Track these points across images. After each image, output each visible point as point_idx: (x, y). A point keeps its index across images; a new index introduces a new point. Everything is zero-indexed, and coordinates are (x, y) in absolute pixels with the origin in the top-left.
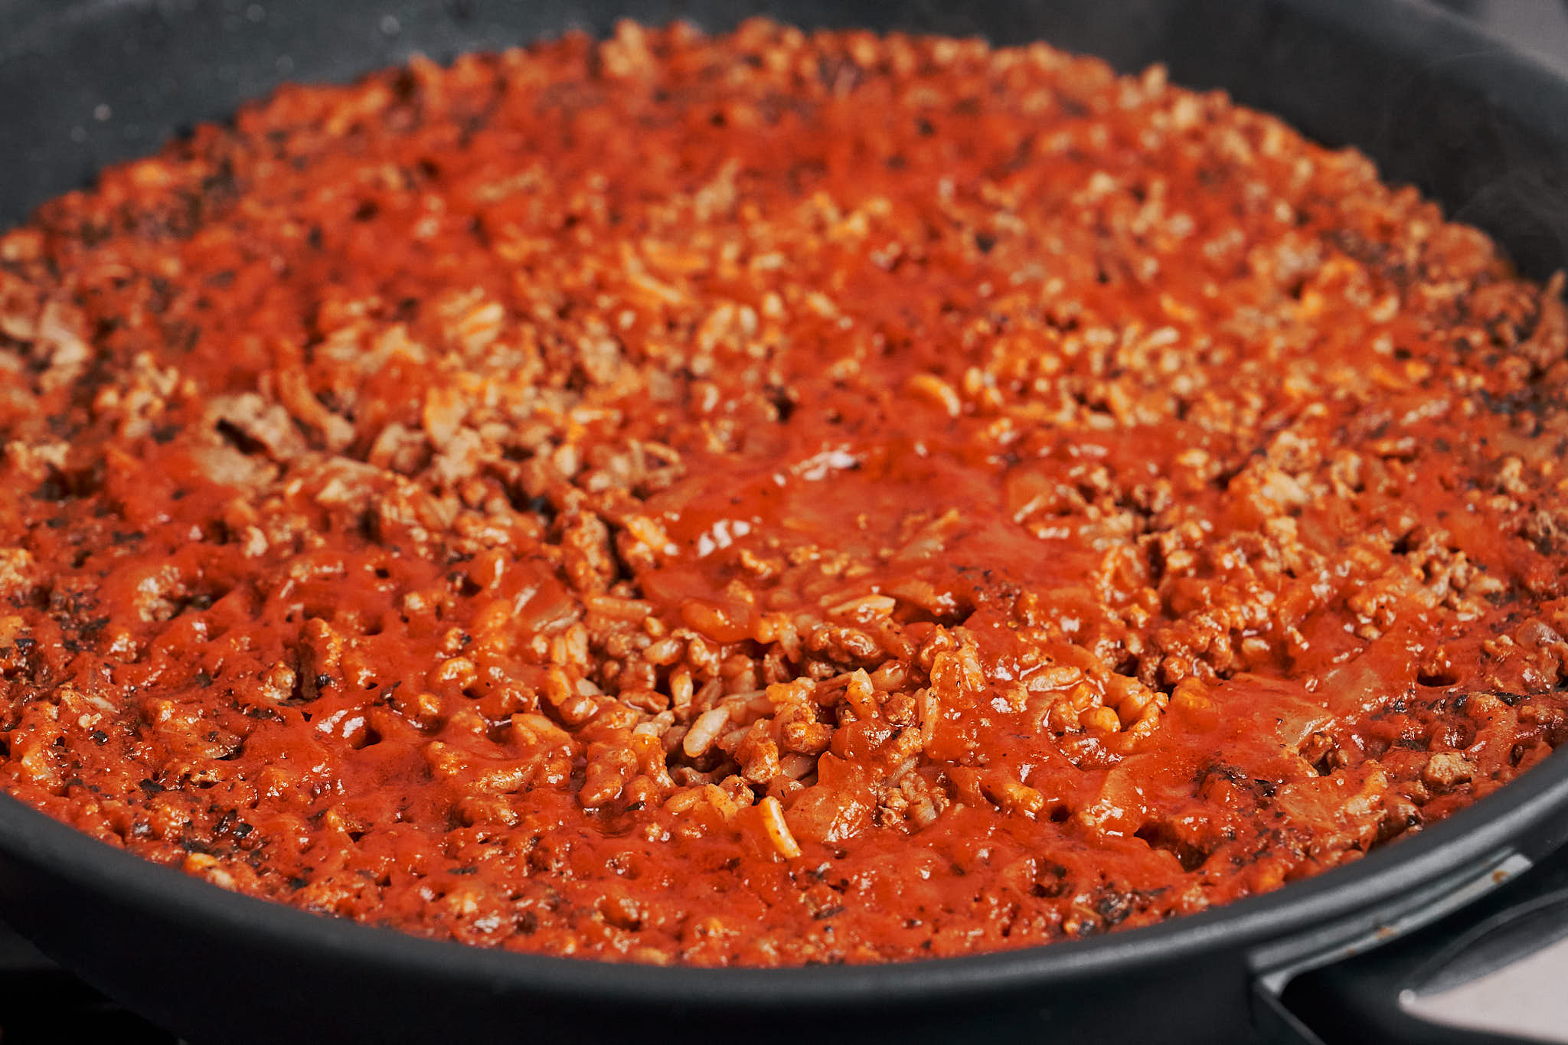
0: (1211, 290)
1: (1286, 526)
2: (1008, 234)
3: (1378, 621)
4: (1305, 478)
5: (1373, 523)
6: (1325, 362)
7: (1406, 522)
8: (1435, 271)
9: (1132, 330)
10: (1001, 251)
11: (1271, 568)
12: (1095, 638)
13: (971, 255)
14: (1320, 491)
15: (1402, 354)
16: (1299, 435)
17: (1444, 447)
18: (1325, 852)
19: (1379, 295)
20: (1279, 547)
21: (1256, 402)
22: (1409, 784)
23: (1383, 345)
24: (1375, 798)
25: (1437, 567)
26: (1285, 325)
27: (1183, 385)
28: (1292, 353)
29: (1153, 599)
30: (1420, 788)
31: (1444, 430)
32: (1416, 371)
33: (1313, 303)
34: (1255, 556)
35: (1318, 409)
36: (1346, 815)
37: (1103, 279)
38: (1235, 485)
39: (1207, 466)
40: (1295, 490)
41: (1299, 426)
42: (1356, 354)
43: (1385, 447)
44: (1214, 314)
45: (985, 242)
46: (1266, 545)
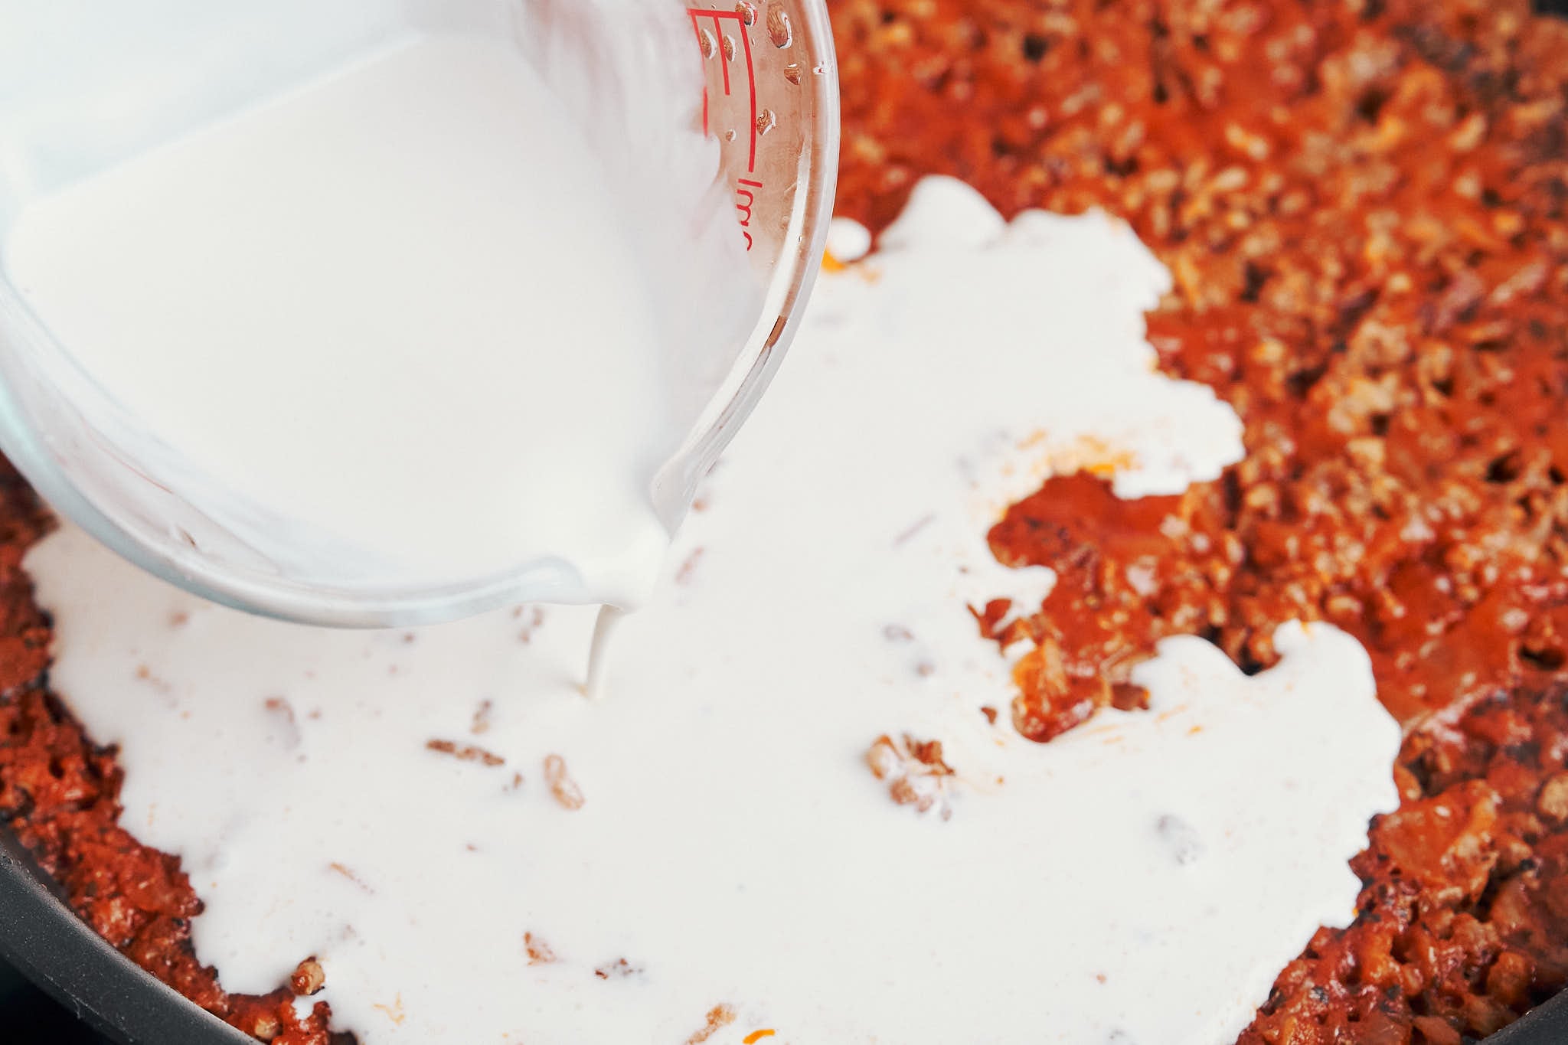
0: (1280, 115)
1: (1372, 450)
2: (1057, 38)
3: (1477, 577)
4: (1390, 381)
5: (1468, 442)
6: (1405, 211)
7: (1503, 445)
8: (1526, 84)
9: (1197, 170)
10: (1052, 62)
11: (1357, 506)
12: (1175, 605)
13: (1021, 71)
14: (1409, 397)
15: (1491, 200)
16: (1385, 322)
17: (1539, 330)
18: (1434, 912)
19: (1462, 114)
20: (1366, 481)
21: (1332, 268)
22: (1520, 817)
23: (1468, 186)
24: (1487, 838)
25: (1538, 503)
26: (1362, 161)
27: (1254, 247)
28: (1371, 202)
29: (1234, 550)
30: (1533, 824)
31: (1538, 310)
32: (1507, 223)
33: (1391, 130)
34: (1339, 492)
35: (1400, 283)
36: (1455, 858)
37: (1160, 95)
38: (1317, 395)
39: (1284, 361)
40: (1380, 396)
41: (1382, 310)
42: (1440, 198)
43: (1478, 334)
44: (1284, 145)
45: (1034, 48)
46: (1353, 479)
